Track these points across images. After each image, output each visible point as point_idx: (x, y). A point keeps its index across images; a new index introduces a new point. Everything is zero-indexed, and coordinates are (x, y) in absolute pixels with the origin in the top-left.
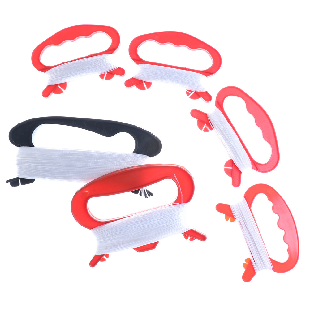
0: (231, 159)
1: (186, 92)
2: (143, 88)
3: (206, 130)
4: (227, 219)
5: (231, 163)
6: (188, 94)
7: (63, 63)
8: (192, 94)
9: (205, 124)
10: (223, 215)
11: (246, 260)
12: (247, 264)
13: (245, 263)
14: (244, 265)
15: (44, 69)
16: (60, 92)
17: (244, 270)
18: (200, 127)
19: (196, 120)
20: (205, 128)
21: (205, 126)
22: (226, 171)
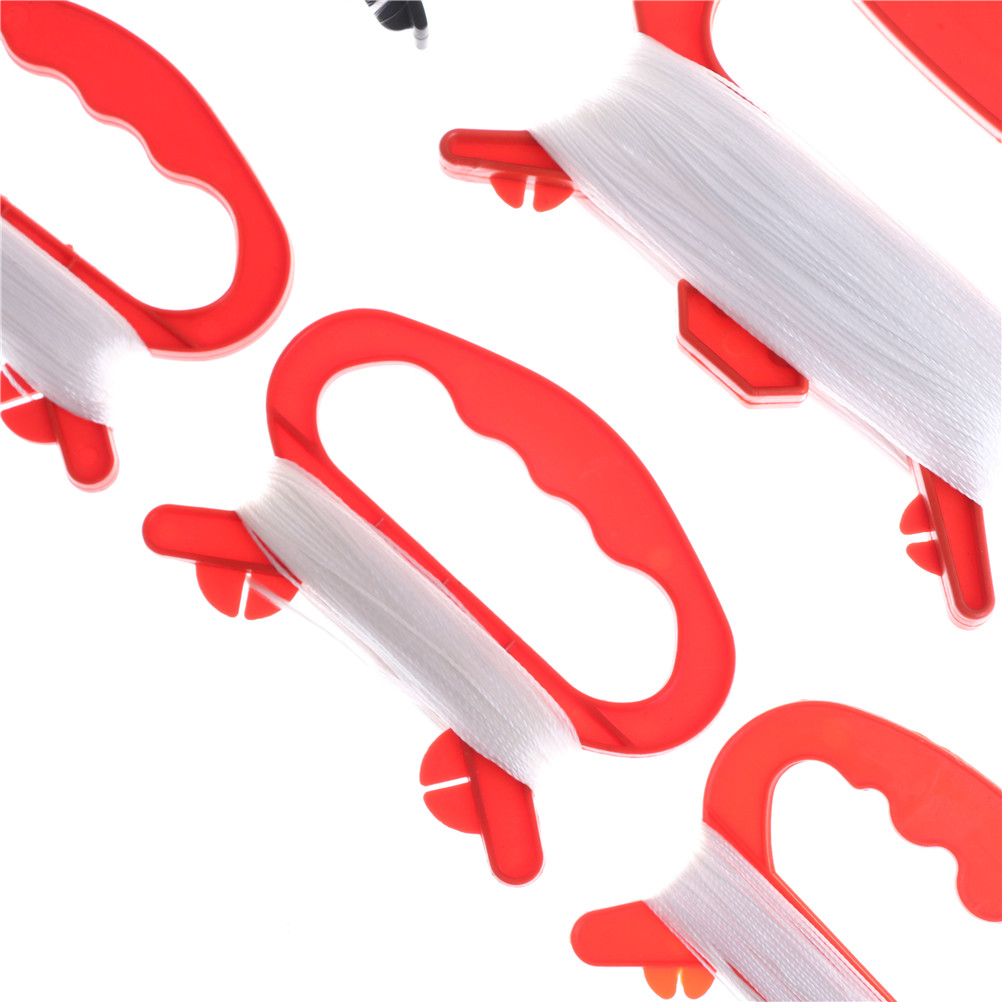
0: (445, 730)
3: (260, 609)
5: (450, 754)
8: (26, 399)
9: (249, 575)
18: (223, 599)
19: (187, 569)
20: (252, 594)
21: (246, 587)
22: (438, 805)
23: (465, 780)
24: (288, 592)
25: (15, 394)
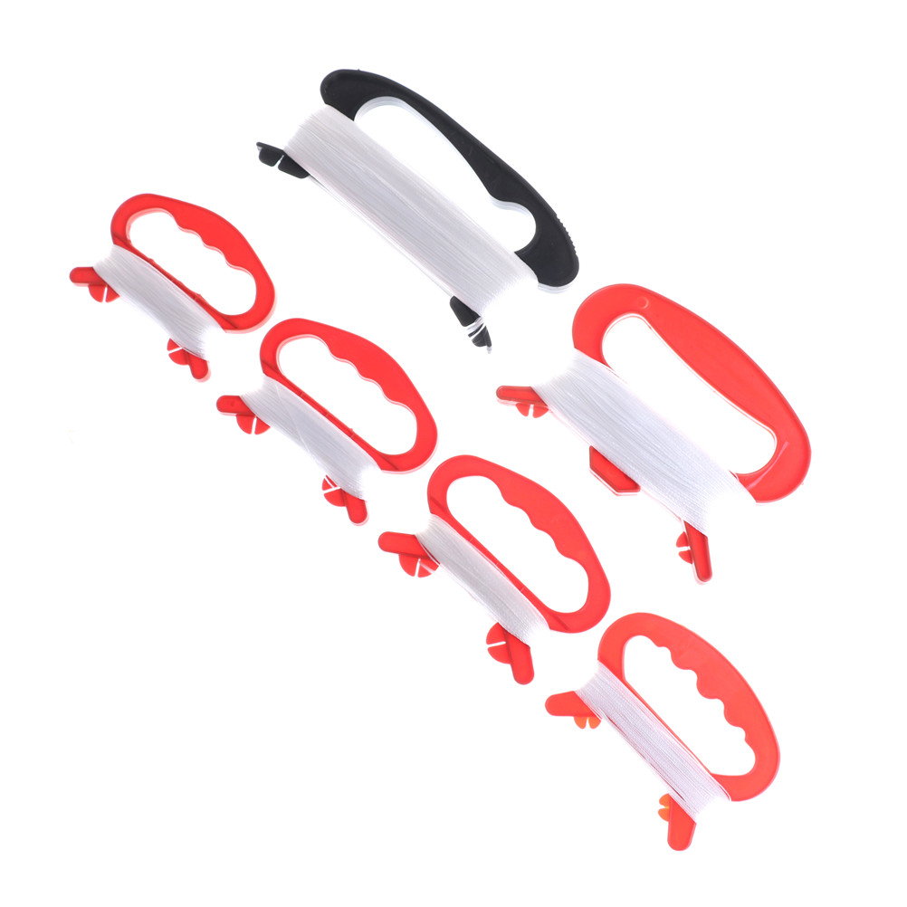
0: (496, 623)
1: (325, 481)
2: (247, 428)
3: (424, 573)
4: (582, 726)
5: (498, 632)
6: (325, 486)
7: (150, 261)
8: (333, 489)
9: (419, 560)
10: (571, 719)
11: (662, 801)
12: (668, 807)
13: (663, 807)
14: (661, 813)
15: (120, 236)
16: (99, 298)
17: (665, 825)
18: (409, 569)
19: (395, 557)
20: (421, 568)
21: (418, 565)
22: (493, 652)
23: (504, 643)
24: (434, 567)
25: (330, 487)
